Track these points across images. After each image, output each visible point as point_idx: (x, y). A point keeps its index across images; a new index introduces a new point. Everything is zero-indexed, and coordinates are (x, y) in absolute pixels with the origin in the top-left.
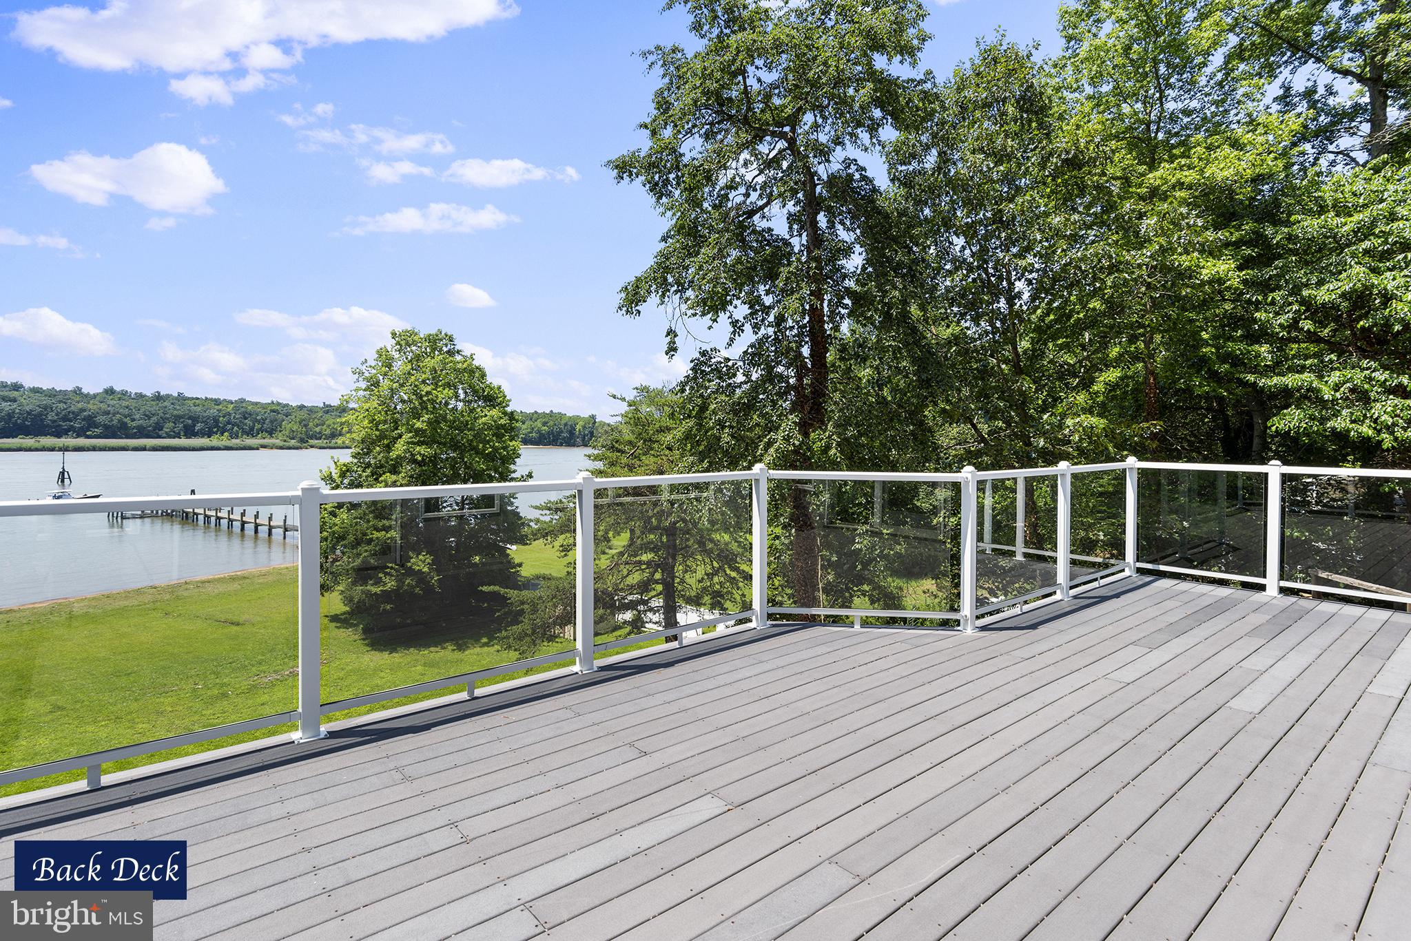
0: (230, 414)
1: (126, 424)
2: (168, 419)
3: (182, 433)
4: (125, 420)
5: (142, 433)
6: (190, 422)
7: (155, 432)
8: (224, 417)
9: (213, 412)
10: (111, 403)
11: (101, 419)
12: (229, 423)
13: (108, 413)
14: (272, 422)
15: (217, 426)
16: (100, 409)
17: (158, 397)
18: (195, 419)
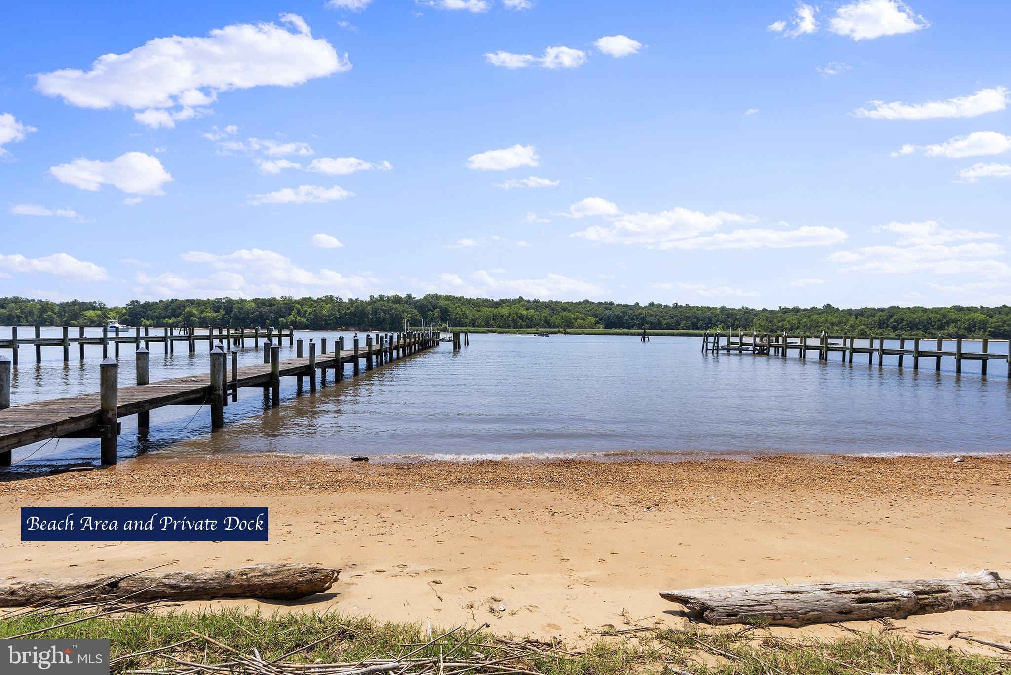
0: (718, 315)
1: (661, 322)
2: (682, 318)
3: (691, 327)
4: (661, 319)
5: (669, 327)
6: (695, 320)
7: (676, 326)
8: (715, 317)
9: (709, 313)
10: (654, 309)
11: (649, 319)
12: (718, 321)
13: (651, 315)
14: (746, 320)
15: (710, 323)
16: (648, 313)
17: (676, 306)
18: (698, 319)
